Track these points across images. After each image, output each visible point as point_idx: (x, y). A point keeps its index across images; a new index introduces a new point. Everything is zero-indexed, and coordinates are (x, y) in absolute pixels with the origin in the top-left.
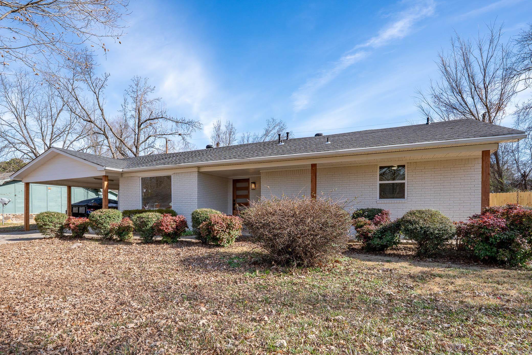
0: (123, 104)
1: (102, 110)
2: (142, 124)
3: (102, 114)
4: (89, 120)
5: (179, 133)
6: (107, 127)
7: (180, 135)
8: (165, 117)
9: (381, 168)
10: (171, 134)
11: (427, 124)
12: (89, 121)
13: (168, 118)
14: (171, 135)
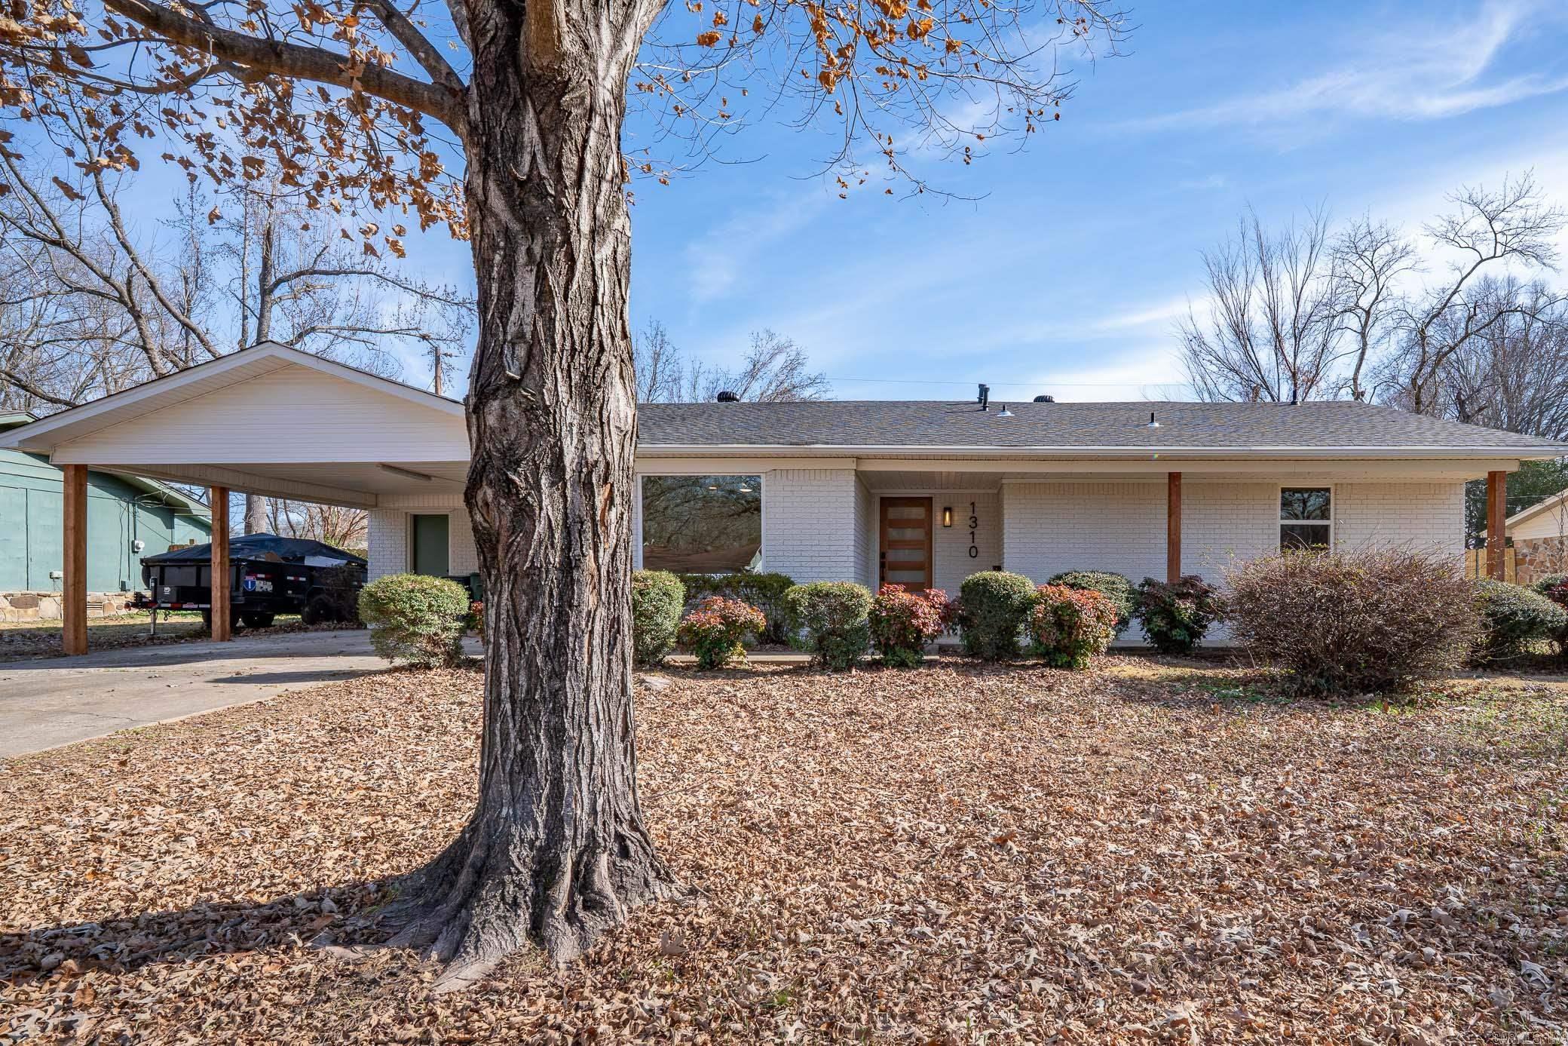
0: (184, 199)
1: (112, 210)
2: (279, 282)
3: (115, 225)
4: (56, 237)
5: (424, 332)
6: (139, 282)
7: (424, 337)
8: (380, 272)
9: (1284, 490)
10: (394, 332)
11: (1294, 403)
12: (54, 243)
13: (391, 276)
14: (392, 336)
